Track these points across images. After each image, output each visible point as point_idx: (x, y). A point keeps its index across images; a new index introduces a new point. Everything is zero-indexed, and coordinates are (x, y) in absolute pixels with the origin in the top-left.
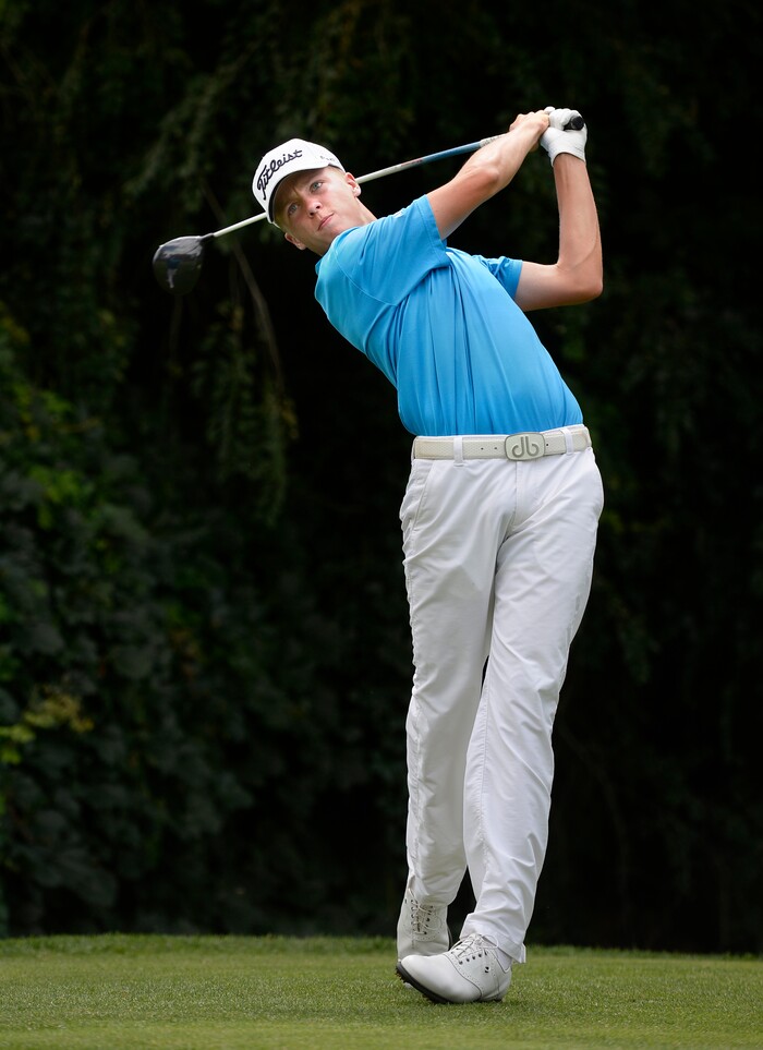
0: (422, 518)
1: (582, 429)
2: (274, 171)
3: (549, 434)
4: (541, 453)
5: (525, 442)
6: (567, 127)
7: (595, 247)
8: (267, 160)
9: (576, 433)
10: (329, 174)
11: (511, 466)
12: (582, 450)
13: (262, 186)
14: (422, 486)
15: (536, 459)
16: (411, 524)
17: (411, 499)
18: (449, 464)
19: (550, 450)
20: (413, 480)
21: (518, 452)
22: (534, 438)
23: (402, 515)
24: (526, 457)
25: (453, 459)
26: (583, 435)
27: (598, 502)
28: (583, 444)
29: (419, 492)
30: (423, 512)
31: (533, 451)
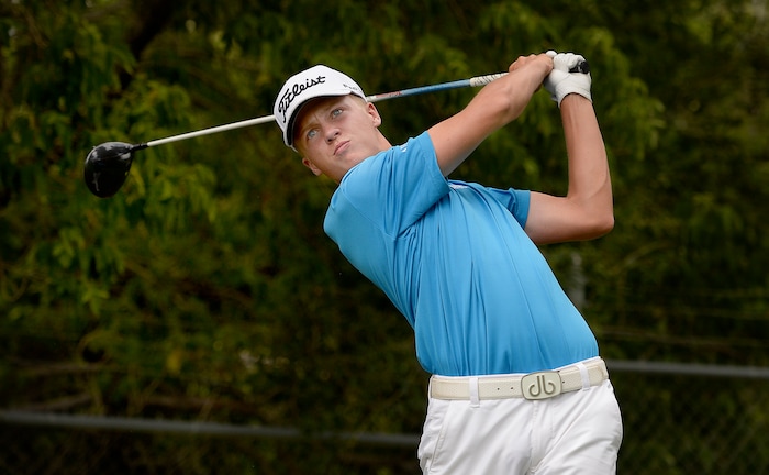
0: (439, 460)
1: (598, 362)
2: (296, 94)
3: (565, 371)
4: (558, 392)
5: (542, 381)
6: (572, 70)
7: (606, 181)
8: (289, 84)
9: (593, 366)
10: (349, 102)
11: (528, 407)
12: (600, 384)
13: (283, 110)
14: (439, 427)
15: (553, 398)
16: (429, 463)
17: (428, 439)
18: (465, 405)
19: (567, 387)
20: (430, 420)
21: (535, 392)
22: (550, 377)
23: (420, 454)
24: (543, 395)
25: (468, 399)
26: (599, 369)
27: (616, 434)
28: (599, 378)
29: (436, 432)
30: (440, 453)
31: (550, 389)
